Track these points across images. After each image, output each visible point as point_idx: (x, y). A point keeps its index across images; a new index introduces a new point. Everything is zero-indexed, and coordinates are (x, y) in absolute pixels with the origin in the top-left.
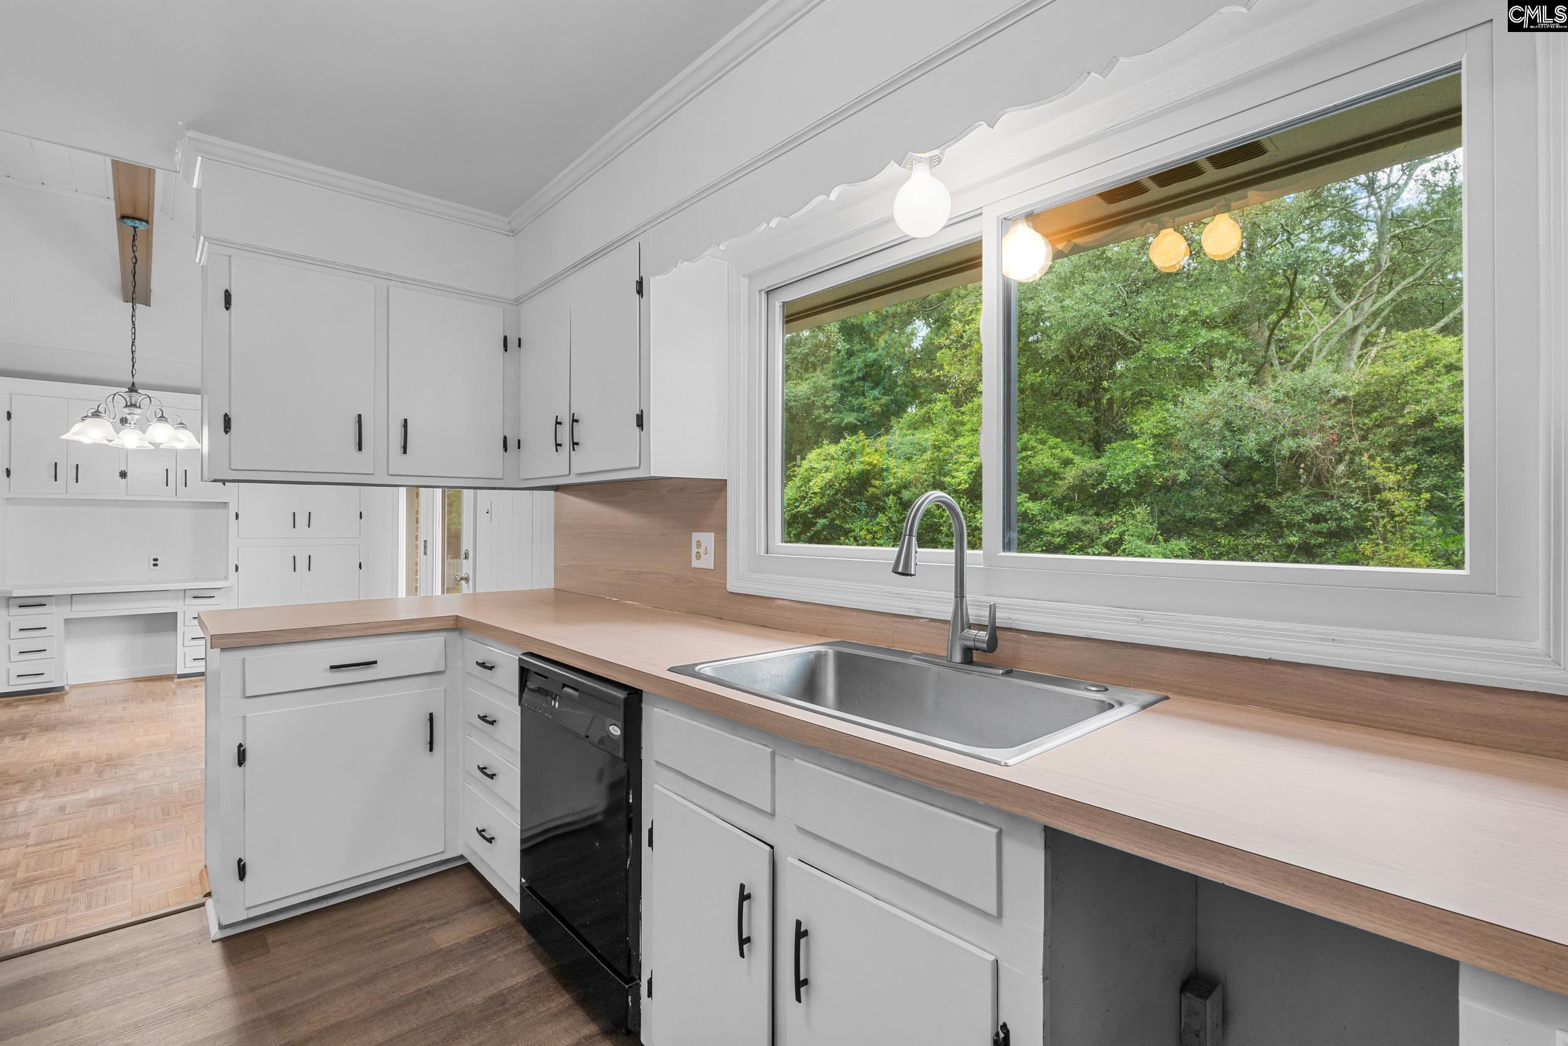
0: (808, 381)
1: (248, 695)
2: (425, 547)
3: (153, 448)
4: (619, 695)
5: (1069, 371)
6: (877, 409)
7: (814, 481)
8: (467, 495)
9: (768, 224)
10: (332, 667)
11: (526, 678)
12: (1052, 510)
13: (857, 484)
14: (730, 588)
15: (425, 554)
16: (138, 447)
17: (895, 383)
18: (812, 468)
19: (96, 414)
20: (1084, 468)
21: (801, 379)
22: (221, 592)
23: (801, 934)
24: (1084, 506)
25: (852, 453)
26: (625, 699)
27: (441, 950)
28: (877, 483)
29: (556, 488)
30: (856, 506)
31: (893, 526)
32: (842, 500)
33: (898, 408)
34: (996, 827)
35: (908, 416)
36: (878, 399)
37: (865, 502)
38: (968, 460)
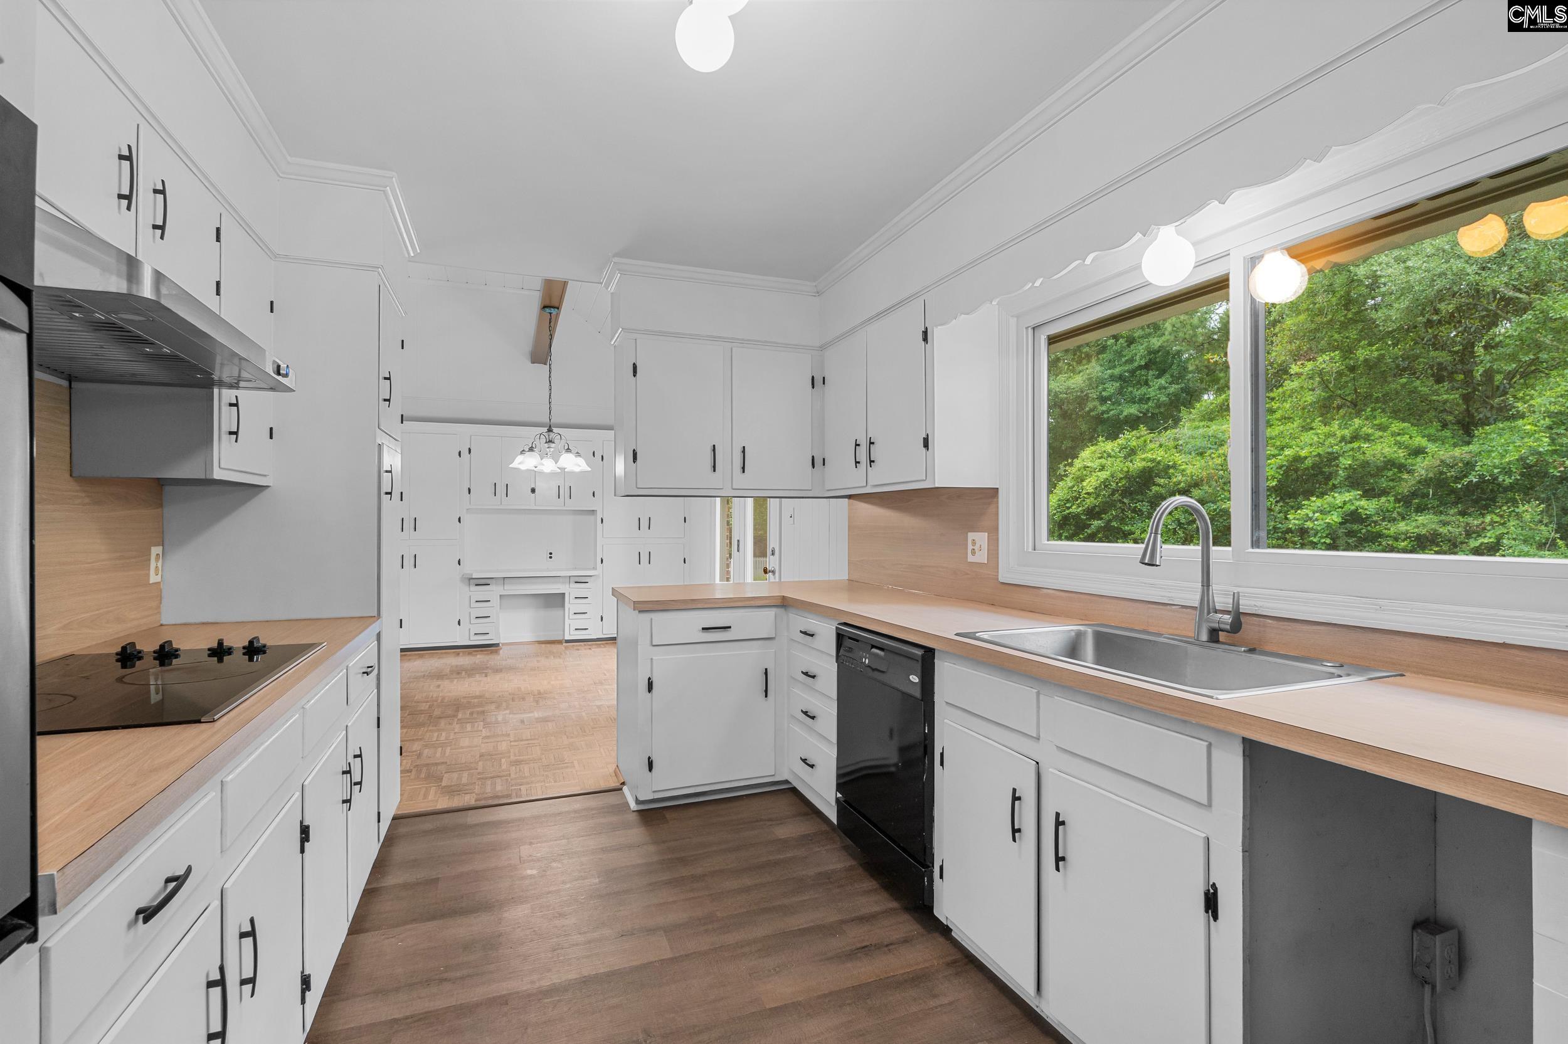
0: (1081, 374)
1: (654, 644)
2: (738, 546)
3: (559, 471)
4: (917, 652)
5: (1423, 340)
6: (1163, 398)
7: (1087, 481)
8: (773, 504)
9: (1033, 284)
10: (703, 629)
11: (842, 641)
12: (1395, 508)
13: (1137, 482)
14: (1001, 579)
15: (738, 551)
16: (552, 471)
17: (1185, 369)
18: (1085, 467)
19: (531, 449)
20: (1443, 458)
21: (1073, 371)
22: (592, 578)
23: (1059, 823)
24: (1442, 504)
25: (1132, 450)
26: (923, 656)
27: (780, 839)
28: (1162, 481)
29: (850, 497)
30: (1136, 507)
31: (1181, 528)
32: (1120, 501)
33: (1189, 397)
34: (1207, 741)
35: (1201, 405)
36: (1165, 388)
37: (1147, 502)
38: (1277, 452)
